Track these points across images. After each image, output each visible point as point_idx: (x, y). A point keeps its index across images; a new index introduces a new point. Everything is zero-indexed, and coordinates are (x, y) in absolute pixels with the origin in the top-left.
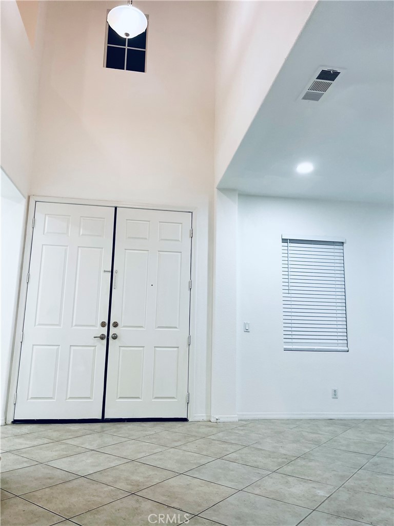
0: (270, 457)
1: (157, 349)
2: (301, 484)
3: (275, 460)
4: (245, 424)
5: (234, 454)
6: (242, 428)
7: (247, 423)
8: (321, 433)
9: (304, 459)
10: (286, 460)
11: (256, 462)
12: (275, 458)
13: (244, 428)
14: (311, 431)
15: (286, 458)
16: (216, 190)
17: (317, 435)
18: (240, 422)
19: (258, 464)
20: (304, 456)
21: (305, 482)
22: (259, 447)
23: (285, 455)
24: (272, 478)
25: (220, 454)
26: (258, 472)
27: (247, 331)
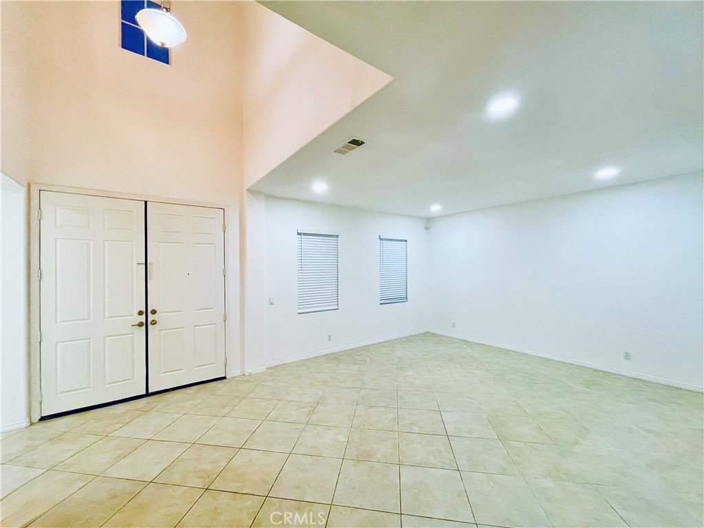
0: (300, 408)
1: (196, 328)
4: (272, 372)
5: (274, 412)
6: (271, 378)
8: (324, 371)
10: (311, 409)
11: (291, 416)
12: (303, 408)
15: (310, 406)
16: (245, 191)
18: (268, 371)
19: (294, 418)
20: (321, 401)
22: (290, 398)
23: (308, 402)
24: (307, 432)
27: (272, 304)
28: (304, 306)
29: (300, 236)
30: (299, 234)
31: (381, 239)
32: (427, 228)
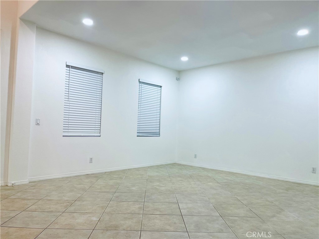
0: (59, 204)
2: (82, 216)
3: (62, 205)
4: (34, 184)
5: (33, 206)
6: (33, 188)
7: (35, 184)
8: (84, 183)
9: (79, 201)
10: (69, 204)
11: (50, 208)
12: (62, 204)
13: (34, 187)
14: (78, 183)
15: (69, 202)
16: (19, 19)
17: (82, 185)
18: (31, 184)
19: (52, 209)
20: (79, 199)
21: (83, 214)
22: (49, 198)
23: (67, 200)
24: (63, 216)
25: (23, 207)
26: (53, 214)
27: (38, 124)
28: (69, 130)
29: (68, 69)
30: (68, 66)
31: (140, 82)
32: (178, 79)
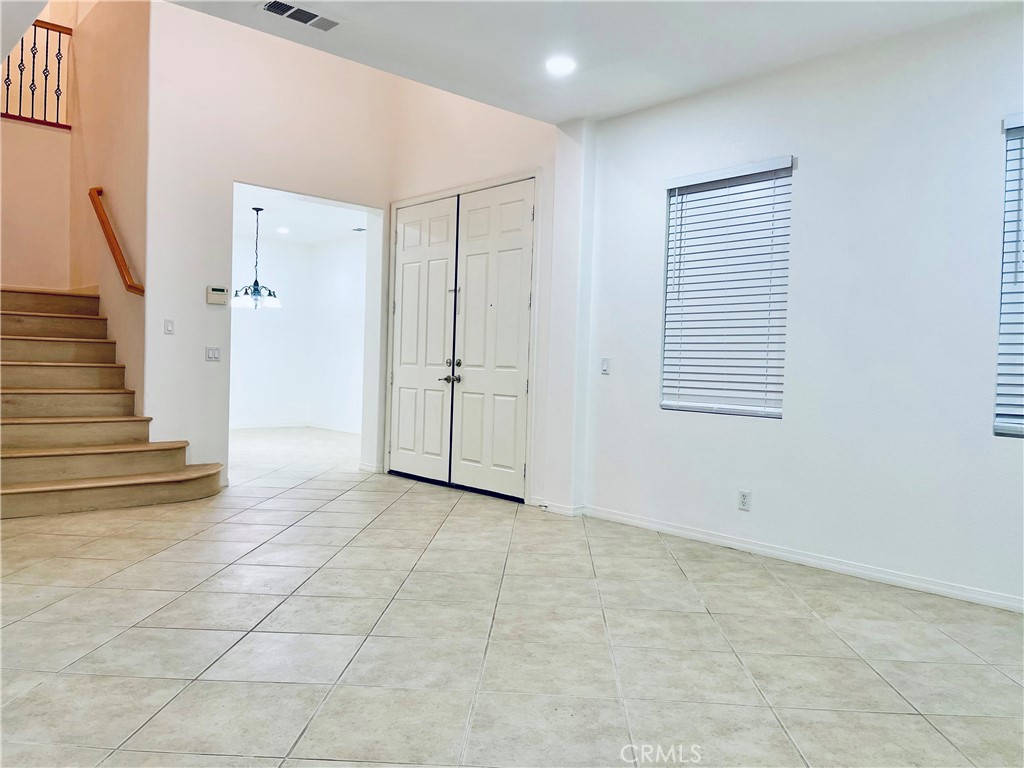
1: (497, 398)
27: (605, 372)
28: (682, 391)
